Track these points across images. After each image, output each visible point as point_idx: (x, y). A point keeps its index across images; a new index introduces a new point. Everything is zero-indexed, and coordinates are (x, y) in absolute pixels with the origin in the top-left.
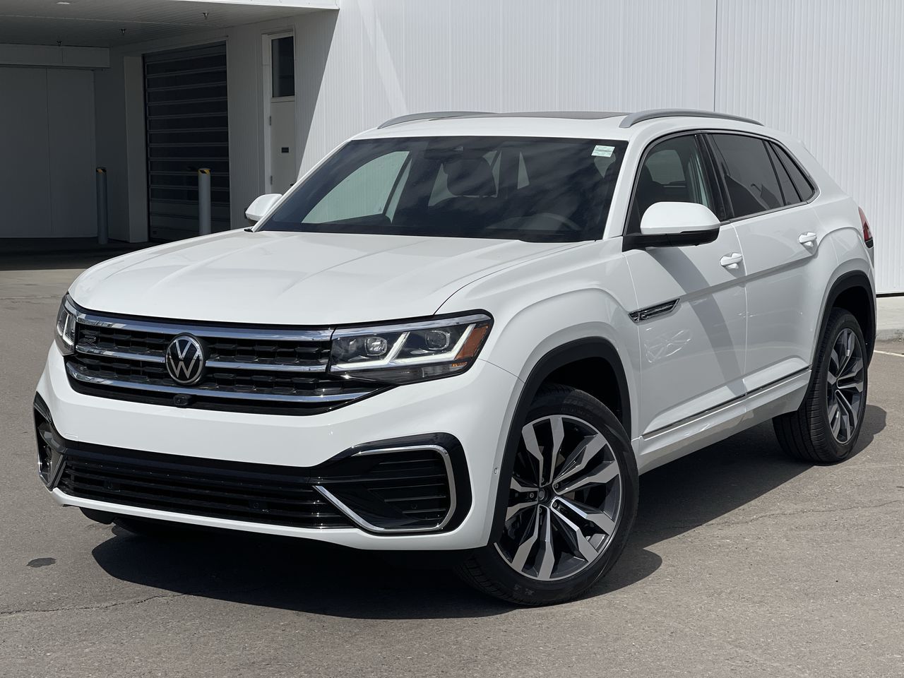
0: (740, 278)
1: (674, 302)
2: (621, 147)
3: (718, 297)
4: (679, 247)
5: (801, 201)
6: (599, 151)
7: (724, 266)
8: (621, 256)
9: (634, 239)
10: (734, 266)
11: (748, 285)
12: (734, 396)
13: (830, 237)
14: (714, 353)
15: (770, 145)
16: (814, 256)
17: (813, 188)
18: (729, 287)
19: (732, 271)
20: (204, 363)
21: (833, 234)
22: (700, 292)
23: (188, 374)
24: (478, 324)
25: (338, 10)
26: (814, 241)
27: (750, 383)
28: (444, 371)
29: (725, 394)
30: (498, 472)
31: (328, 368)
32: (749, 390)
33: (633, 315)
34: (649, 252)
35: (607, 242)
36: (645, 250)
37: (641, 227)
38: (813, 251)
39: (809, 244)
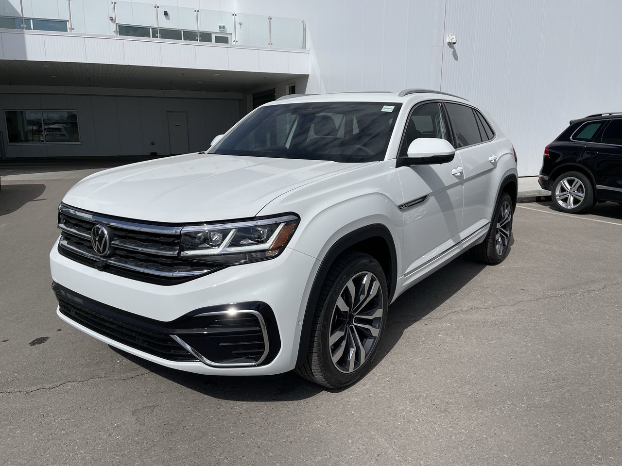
0: (461, 180)
1: (426, 196)
2: (398, 107)
3: (449, 192)
4: (430, 165)
5: (489, 139)
6: (386, 109)
7: (453, 175)
8: (395, 171)
9: (403, 160)
10: (459, 174)
11: (465, 184)
12: (455, 244)
13: (502, 158)
14: (442, 214)
15: (475, 111)
16: (495, 168)
17: (493, 133)
18: (455, 186)
19: (457, 177)
20: (110, 243)
21: (503, 157)
22: (440, 190)
23: (101, 249)
24: (288, 223)
25: (309, 75)
26: (495, 160)
27: (462, 235)
28: (262, 256)
29: (450, 243)
30: (301, 323)
31: (179, 253)
32: (462, 239)
33: (401, 207)
34: (412, 168)
35: (387, 162)
36: (409, 166)
37: (408, 152)
38: (495, 164)
39: (493, 161)
